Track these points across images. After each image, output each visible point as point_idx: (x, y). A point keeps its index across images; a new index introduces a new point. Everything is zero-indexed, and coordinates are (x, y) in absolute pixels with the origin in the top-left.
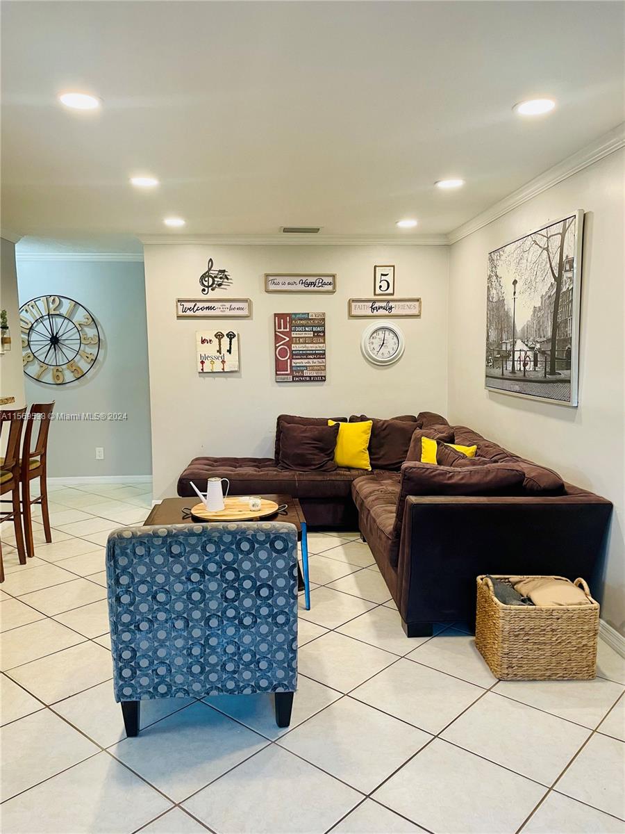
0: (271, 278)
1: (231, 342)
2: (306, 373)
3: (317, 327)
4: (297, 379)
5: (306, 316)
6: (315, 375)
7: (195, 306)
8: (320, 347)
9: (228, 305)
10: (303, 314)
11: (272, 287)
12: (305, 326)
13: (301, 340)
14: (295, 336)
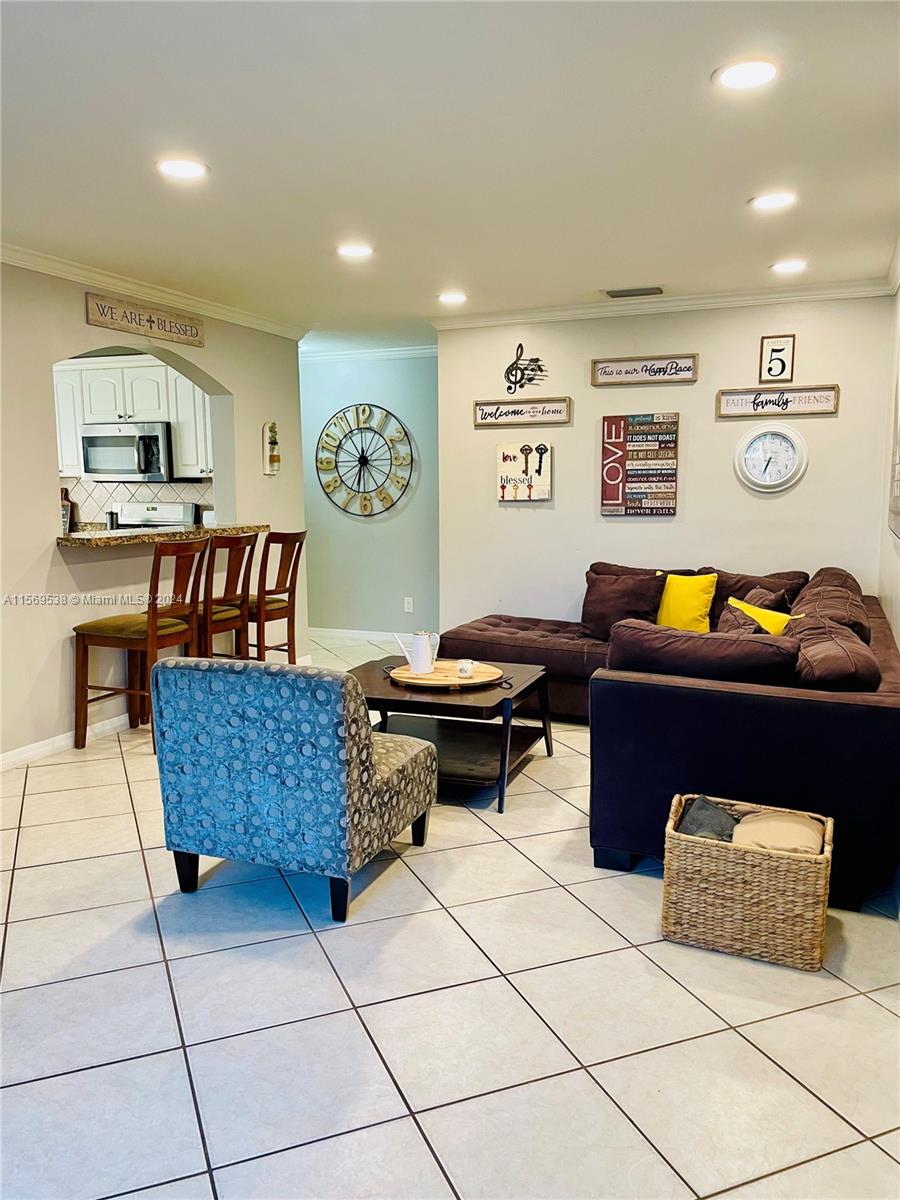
0: (601, 366)
1: (541, 458)
2: (646, 503)
3: (666, 434)
4: (632, 511)
5: (649, 419)
6: (659, 506)
7: (497, 410)
8: (668, 465)
9: (540, 407)
10: (644, 416)
11: (602, 379)
12: (647, 434)
13: (641, 455)
14: (631, 448)
